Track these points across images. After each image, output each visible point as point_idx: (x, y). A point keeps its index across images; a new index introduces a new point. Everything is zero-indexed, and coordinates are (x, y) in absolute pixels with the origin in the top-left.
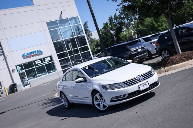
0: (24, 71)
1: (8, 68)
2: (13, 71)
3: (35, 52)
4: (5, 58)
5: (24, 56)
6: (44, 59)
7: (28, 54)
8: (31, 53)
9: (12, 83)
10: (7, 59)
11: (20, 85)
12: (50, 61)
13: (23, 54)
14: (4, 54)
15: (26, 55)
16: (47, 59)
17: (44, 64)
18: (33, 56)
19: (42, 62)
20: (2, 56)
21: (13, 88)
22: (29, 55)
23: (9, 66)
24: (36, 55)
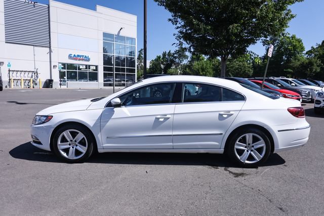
0: (66, 70)
1: (50, 62)
2: (54, 66)
3: (83, 56)
4: (50, 52)
5: (70, 57)
6: (89, 66)
7: (75, 55)
8: (78, 56)
9: (49, 78)
10: (52, 53)
11: (57, 82)
12: (94, 70)
13: (70, 55)
14: (50, 47)
15: (73, 56)
16: (92, 68)
17: (88, 71)
18: (80, 60)
19: (86, 68)
20: (48, 49)
21: (49, 84)
22: (76, 58)
23: (52, 61)
24: (83, 60)
